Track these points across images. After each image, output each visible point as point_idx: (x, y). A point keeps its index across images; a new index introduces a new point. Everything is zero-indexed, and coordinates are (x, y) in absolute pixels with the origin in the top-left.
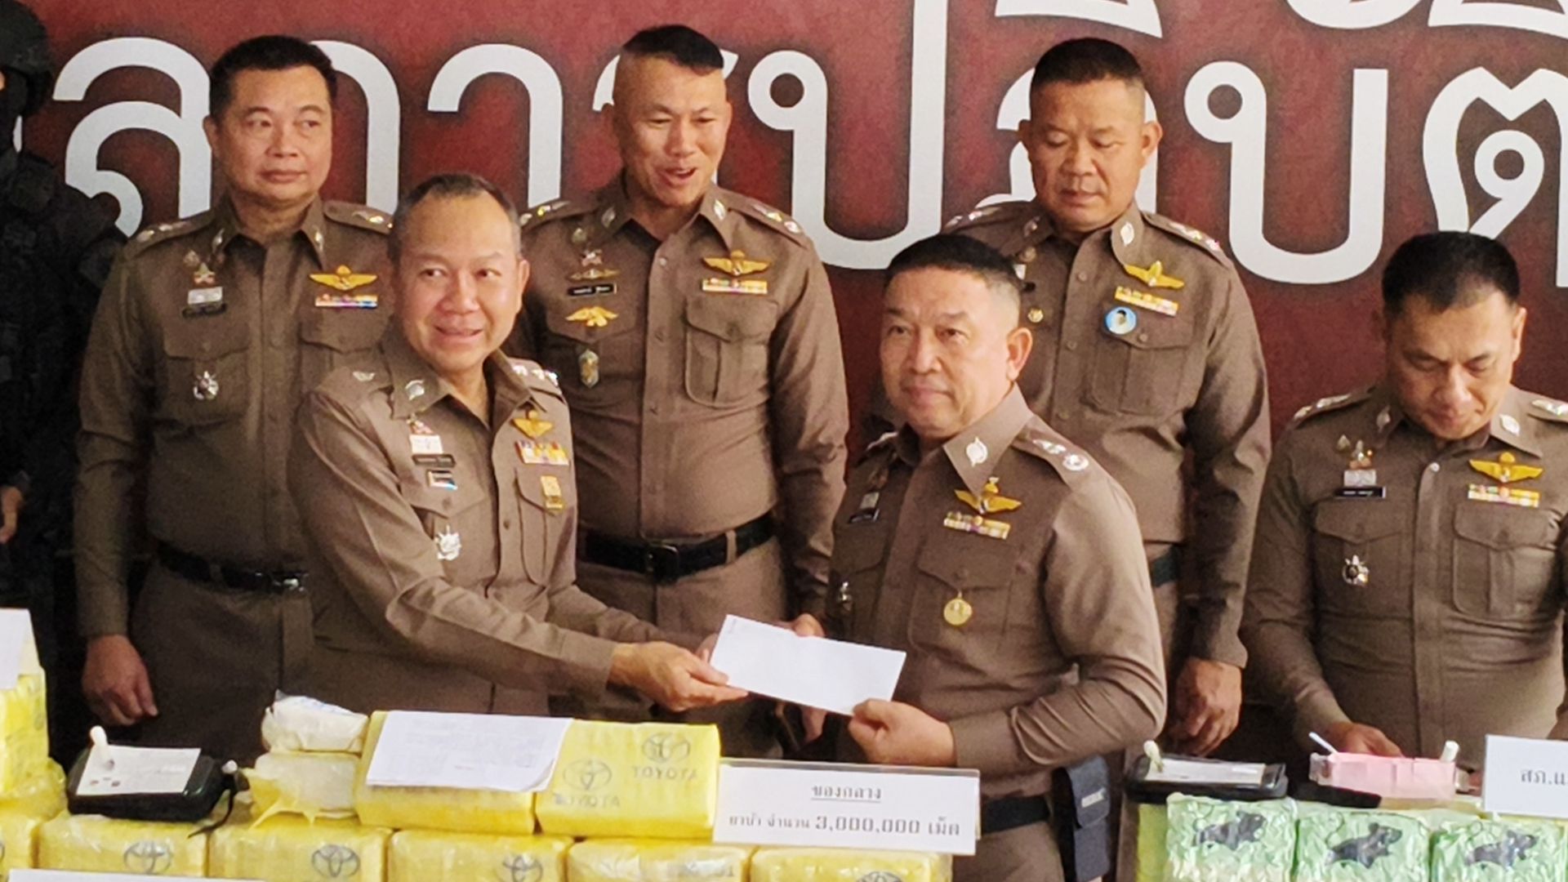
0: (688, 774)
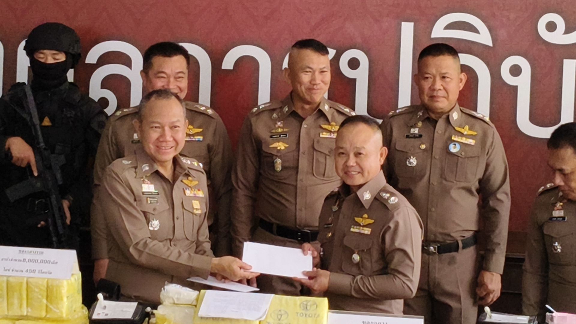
0: (316, 316)
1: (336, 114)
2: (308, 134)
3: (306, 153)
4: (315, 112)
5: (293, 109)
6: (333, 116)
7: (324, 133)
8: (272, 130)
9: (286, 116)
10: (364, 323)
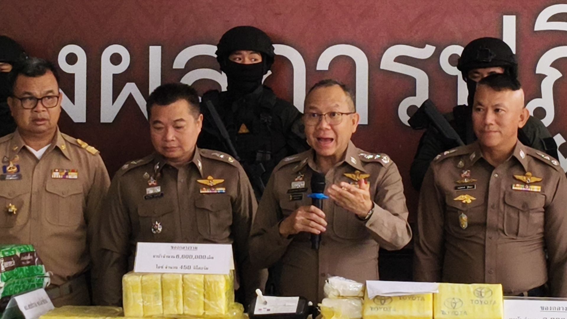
0: (492, 303)
1: (533, 162)
2: (499, 184)
4: (508, 160)
5: (481, 156)
8: (457, 180)
9: (472, 165)
10: (542, 308)
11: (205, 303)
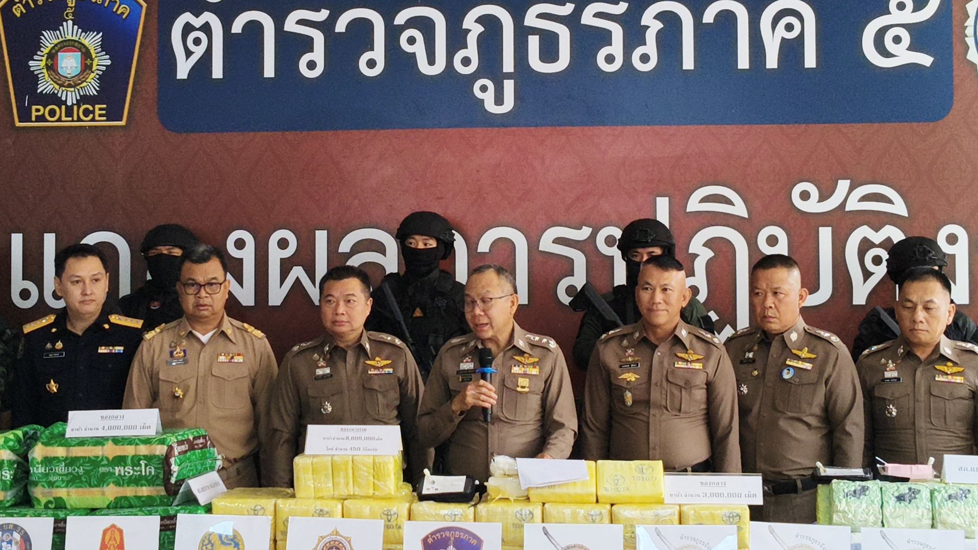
0: (653, 479)
1: (694, 340)
2: (661, 363)
3: (659, 384)
4: (670, 338)
5: (645, 335)
6: (691, 343)
7: (680, 363)
8: (622, 358)
9: (636, 343)
10: (702, 483)
11: (374, 483)
